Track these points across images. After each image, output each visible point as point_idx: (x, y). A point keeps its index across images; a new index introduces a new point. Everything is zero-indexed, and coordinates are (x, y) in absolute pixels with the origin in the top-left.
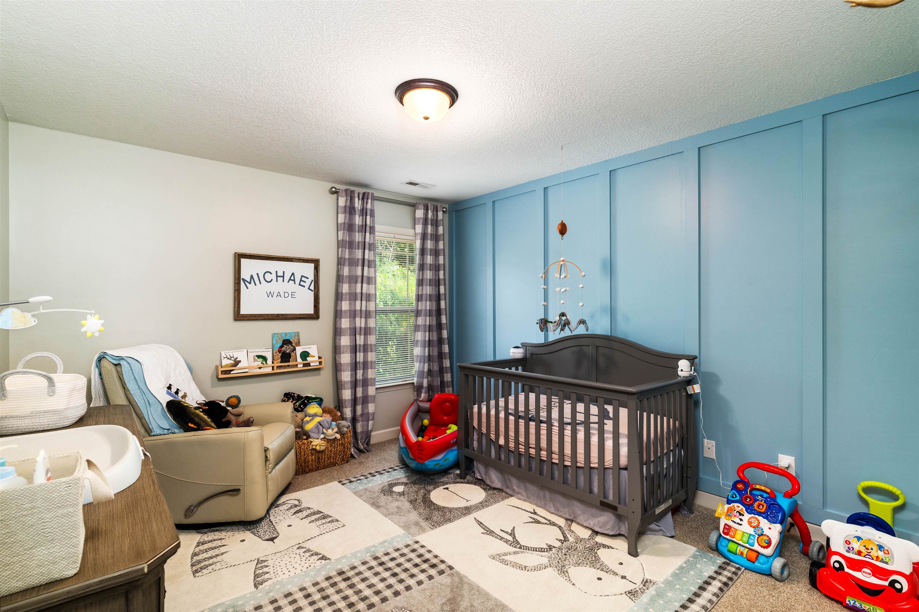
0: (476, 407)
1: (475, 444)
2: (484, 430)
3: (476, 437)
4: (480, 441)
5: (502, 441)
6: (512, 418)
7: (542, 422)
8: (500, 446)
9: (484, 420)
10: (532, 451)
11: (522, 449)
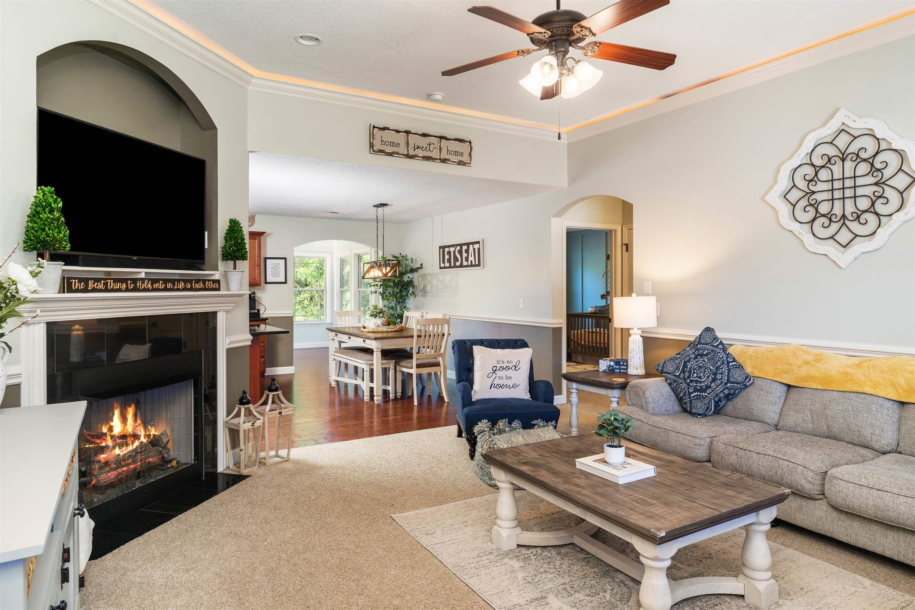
0: (572, 332)
1: (572, 346)
2: (576, 340)
3: (572, 343)
4: (574, 345)
5: (583, 343)
6: (587, 333)
7: (598, 333)
8: (582, 345)
9: (576, 335)
10: (594, 344)
11: (591, 344)
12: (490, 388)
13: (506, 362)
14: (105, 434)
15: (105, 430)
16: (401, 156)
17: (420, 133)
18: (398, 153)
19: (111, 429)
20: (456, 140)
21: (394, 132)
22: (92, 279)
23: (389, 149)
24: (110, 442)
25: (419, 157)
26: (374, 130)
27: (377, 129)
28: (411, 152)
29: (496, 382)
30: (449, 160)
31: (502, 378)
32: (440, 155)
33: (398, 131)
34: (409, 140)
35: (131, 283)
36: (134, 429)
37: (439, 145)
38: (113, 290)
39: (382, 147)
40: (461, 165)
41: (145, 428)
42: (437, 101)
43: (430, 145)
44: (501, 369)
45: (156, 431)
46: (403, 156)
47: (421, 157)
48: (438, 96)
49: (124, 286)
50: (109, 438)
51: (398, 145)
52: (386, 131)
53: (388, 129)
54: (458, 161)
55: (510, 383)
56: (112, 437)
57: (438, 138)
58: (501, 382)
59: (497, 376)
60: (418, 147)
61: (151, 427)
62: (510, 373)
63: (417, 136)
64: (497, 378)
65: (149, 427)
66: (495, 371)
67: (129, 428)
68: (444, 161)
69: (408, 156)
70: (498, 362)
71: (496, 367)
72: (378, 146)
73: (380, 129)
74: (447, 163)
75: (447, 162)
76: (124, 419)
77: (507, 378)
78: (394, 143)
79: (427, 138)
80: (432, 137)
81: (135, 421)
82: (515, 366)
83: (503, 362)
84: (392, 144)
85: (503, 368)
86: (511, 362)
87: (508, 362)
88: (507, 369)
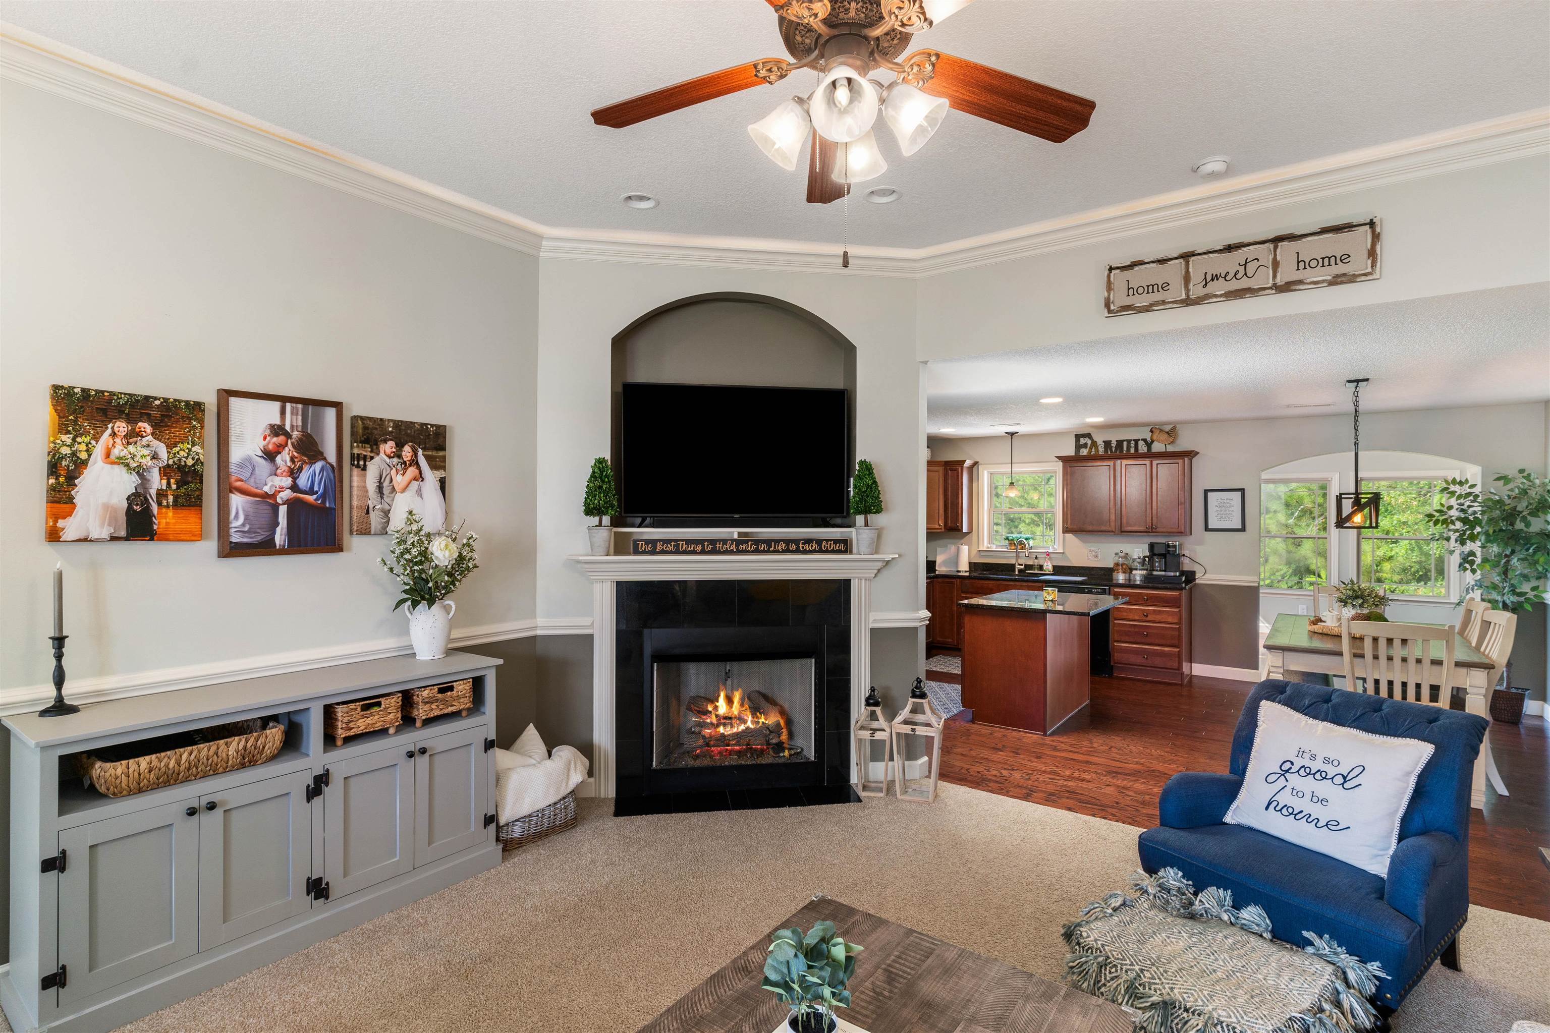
12: (1267, 808)
13: (1320, 759)
14: (710, 712)
15: (710, 708)
16: (1171, 306)
17: (1218, 248)
18: (1164, 302)
19: (716, 708)
20: (1324, 231)
21: (1155, 265)
22: (660, 541)
23: (1141, 301)
24: (714, 720)
25: (1216, 296)
26: (1112, 275)
27: (1117, 271)
28: (1196, 291)
29: (1284, 798)
30: (1301, 282)
31: (1300, 794)
32: (1275, 276)
33: (1162, 261)
34: (1191, 270)
35: (708, 545)
36: (740, 712)
37: (1271, 257)
38: (685, 552)
39: (1128, 301)
40: (1342, 283)
41: (754, 715)
42: (1214, 176)
43: (1245, 265)
44: (1302, 772)
45: (766, 719)
46: (1175, 305)
47: (1221, 296)
48: (1214, 165)
49: (699, 548)
50: (714, 716)
51: (1165, 286)
52: (1137, 268)
53: (1141, 263)
54: (1329, 278)
55: (1322, 813)
56: (717, 716)
57: (1267, 245)
58: (1298, 804)
59: (1290, 785)
60: (1215, 278)
61: (760, 713)
62: (1324, 789)
63: (1210, 255)
64: (1288, 790)
65: (758, 714)
66: (1287, 771)
67: (736, 709)
68: (1287, 287)
69: (1188, 302)
70: (1301, 753)
71: (1292, 763)
72: (1120, 299)
73: (1123, 268)
74: (1295, 290)
75: (1294, 287)
76: (729, 701)
77: (1315, 799)
78: (1156, 287)
79: (1238, 252)
80: (1252, 247)
81: (742, 705)
82: (1344, 778)
83: (1313, 757)
84: (1151, 288)
85: (1308, 770)
86: (1335, 763)
87: (1327, 760)
88: (1318, 776)
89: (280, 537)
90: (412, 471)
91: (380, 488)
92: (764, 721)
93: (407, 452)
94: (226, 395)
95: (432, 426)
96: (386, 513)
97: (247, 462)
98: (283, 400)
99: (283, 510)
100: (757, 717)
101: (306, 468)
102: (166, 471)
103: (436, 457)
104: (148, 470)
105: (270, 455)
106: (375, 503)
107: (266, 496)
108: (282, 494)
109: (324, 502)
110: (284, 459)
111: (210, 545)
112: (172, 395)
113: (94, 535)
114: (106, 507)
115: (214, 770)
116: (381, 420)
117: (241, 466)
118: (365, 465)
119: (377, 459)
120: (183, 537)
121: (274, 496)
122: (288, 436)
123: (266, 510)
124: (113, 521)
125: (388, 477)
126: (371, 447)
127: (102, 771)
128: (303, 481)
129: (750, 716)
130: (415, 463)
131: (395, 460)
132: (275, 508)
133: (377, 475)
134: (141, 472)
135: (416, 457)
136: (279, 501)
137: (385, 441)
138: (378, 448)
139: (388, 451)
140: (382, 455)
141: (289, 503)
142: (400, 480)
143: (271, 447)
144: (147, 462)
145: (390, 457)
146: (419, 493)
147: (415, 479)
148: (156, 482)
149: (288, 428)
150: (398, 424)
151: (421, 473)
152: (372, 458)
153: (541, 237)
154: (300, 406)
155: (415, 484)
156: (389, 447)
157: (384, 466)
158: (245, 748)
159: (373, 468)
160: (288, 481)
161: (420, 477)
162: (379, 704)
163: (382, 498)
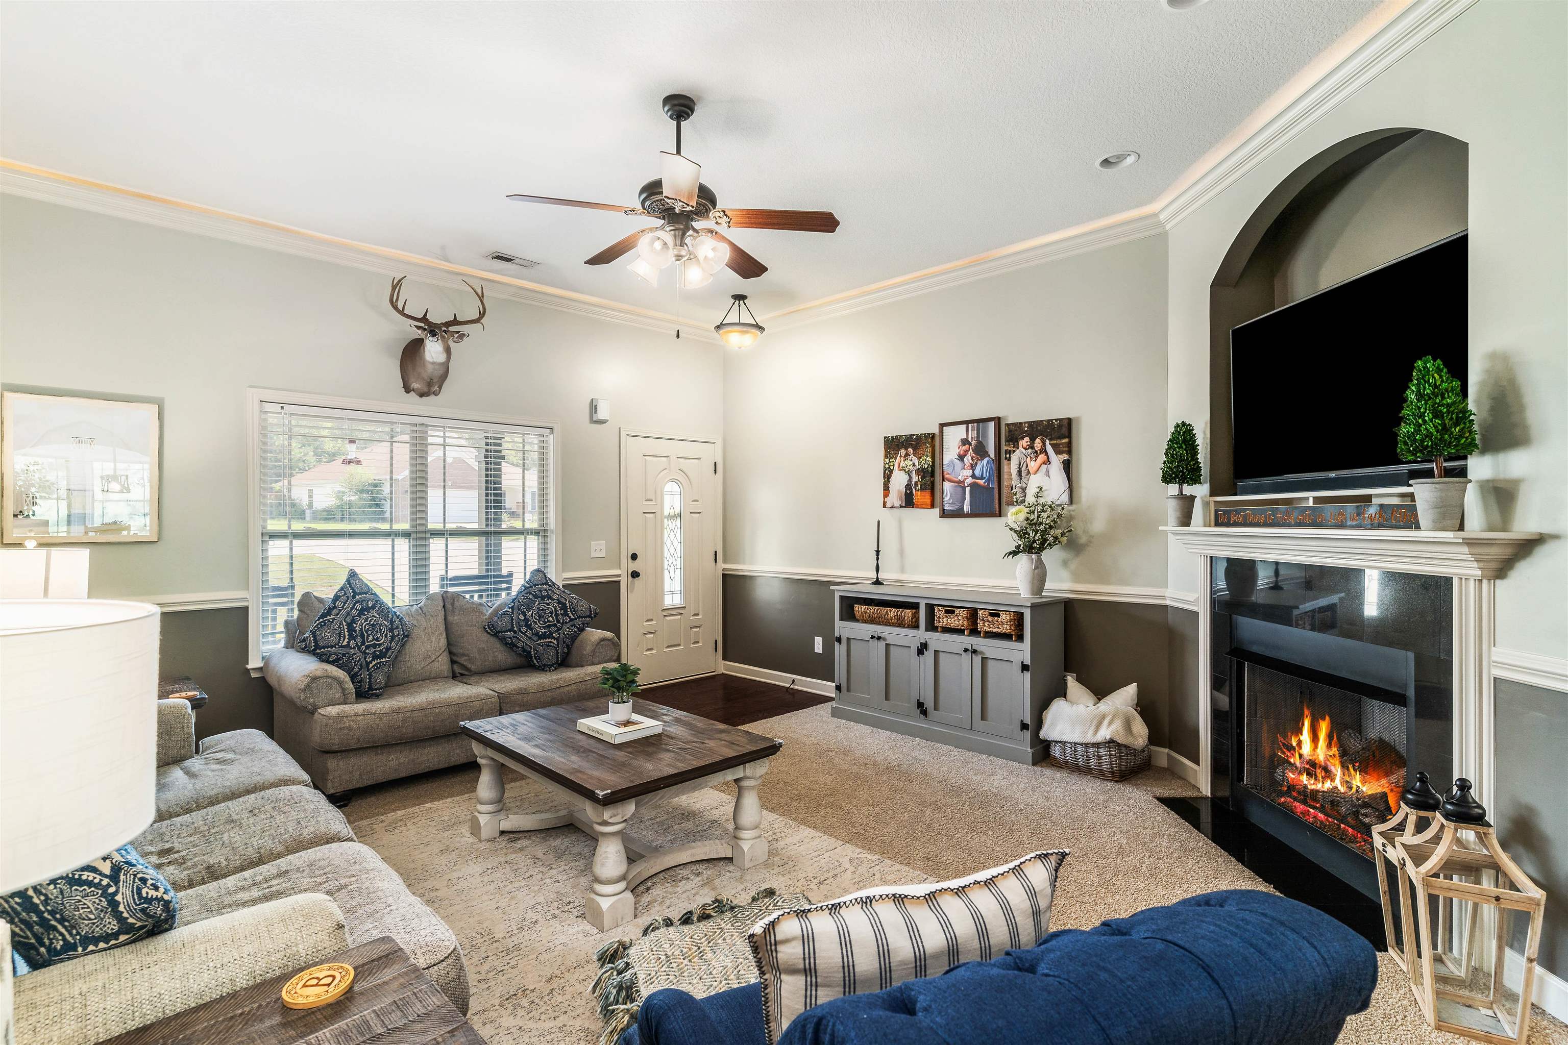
89: (966, 508)
90: (1042, 457)
91: (1020, 472)
92: (1359, 784)
93: (1038, 443)
94: (942, 426)
95: (1056, 420)
96: (1024, 490)
97: (951, 463)
98: (967, 422)
99: (968, 489)
100: (1350, 775)
101: (979, 462)
102: (918, 472)
103: (1060, 444)
104: (911, 472)
105: (961, 458)
106: (1017, 483)
107: (960, 482)
108: (967, 481)
109: (989, 484)
110: (968, 459)
111: (936, 511)
112: (919, 432)
113: (895, 506)
114: (899, 491)
115: (887, 623)
116: (1020, 423)
117: (948, 466)
118: (1010, 457)
119: (1017, 451)
120: (923, 506)
121: (963, 482)
122: (970, 444)
123: (959, 490)
124: (901, 499)
125: (1025, 464)
126: (1014, 444)
127: (859, 609)
128: (978, 472)
129: (1339, 769)
130: (1044, 451)
131: (1030, 451)
132: (964, 488)
133: (1018, 463)
134: (909, 473)
135: (1045, 446)
136: (966, 485)
137: (1023, 438)
138: (1018, 444)
139: (1025, 445)
140: (1021, 448)
141: (971, 485)
142: (1033, 465)
143: (962, 452)
144: (911, 468)
145: (1026, 449)
146: (1047, 474)
147: (1044, 463)
148: (915, 478)
149: (970, 440)
150: (1031, 424)
151: (1048, 458)
152: (1014, 451)
153: (1156, 215)
154: (976, 424)
155: (1044, 467)
156: (1025, 442)
157: (1022, 456)
158: (897, 615)
159: (1015, 458)
160: (970, 472)
161: (1048, 461)
162: (953, 612)
163: (1021, 479)
